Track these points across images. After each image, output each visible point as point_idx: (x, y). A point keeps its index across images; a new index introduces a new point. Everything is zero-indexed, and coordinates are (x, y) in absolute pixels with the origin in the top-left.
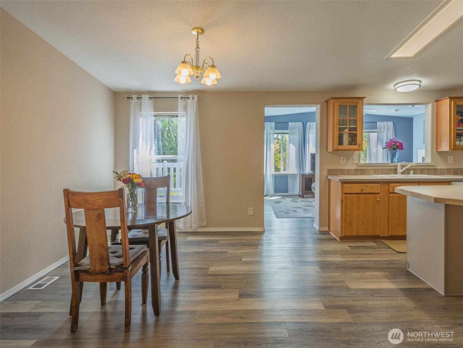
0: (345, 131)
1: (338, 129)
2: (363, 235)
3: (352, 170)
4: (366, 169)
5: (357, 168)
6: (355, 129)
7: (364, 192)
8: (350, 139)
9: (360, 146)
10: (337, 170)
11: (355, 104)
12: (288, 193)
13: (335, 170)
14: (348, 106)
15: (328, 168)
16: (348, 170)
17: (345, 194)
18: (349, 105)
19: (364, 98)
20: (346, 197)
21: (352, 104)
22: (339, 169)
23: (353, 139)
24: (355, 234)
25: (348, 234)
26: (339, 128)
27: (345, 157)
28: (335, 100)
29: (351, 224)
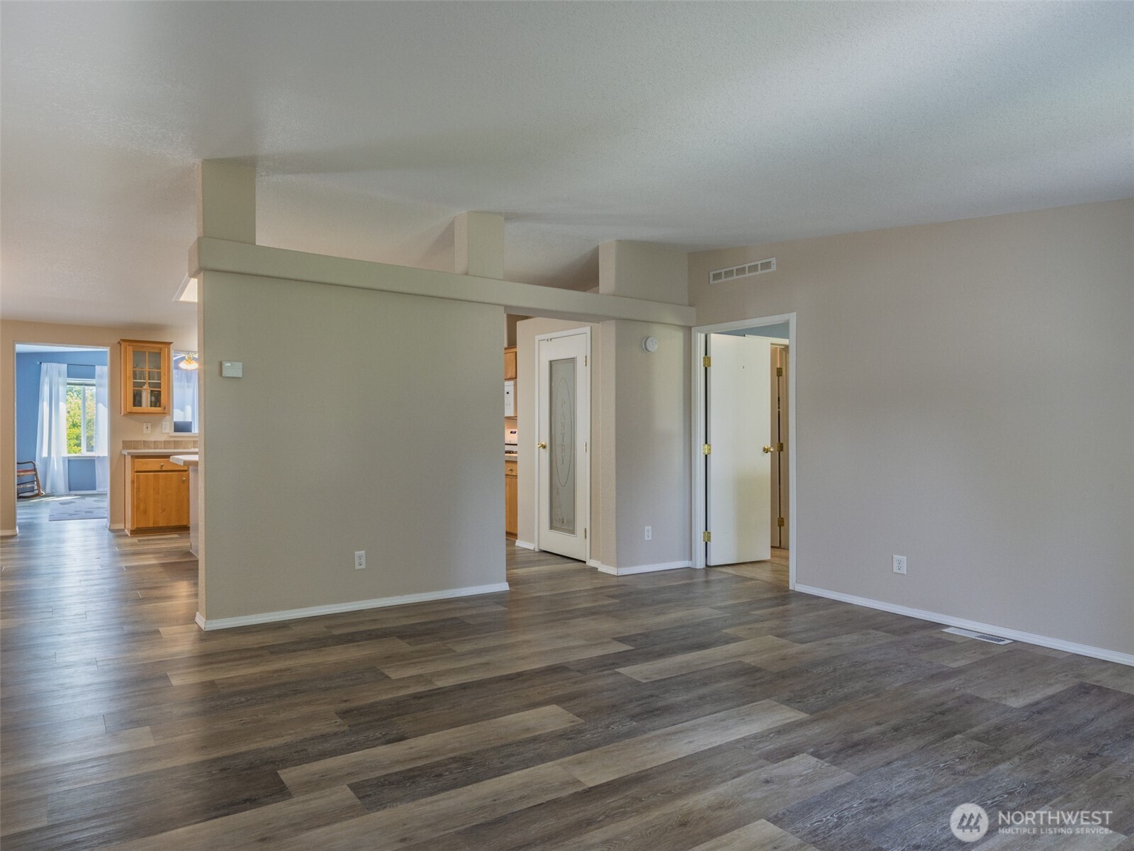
0: (144, 387)
1: (132, 384)
2: (162, 525)
3: (160, 442)
4: (182, 441)
5: (168, 439)
6: (159, 385)
7: (164, 469)
8: (153, 399)
9: (165, 408)
10: (138, 441)
11: (157, 351)
12: (95, 489)
13: (134, 441)
14: (147, 353)
15: (125, 439)
16: (155, 442)
17: (137, 472)
18: (149, 352)
19: (171, 343)
20: (138, 476)
21: (153, 351)
22: (140, 441)
23: (157, 400)
24: (151, 525)
25: (142, 525)
26: (134, 382)
27: (150, 424)
28: (128, 343)
29: (145, 512)
